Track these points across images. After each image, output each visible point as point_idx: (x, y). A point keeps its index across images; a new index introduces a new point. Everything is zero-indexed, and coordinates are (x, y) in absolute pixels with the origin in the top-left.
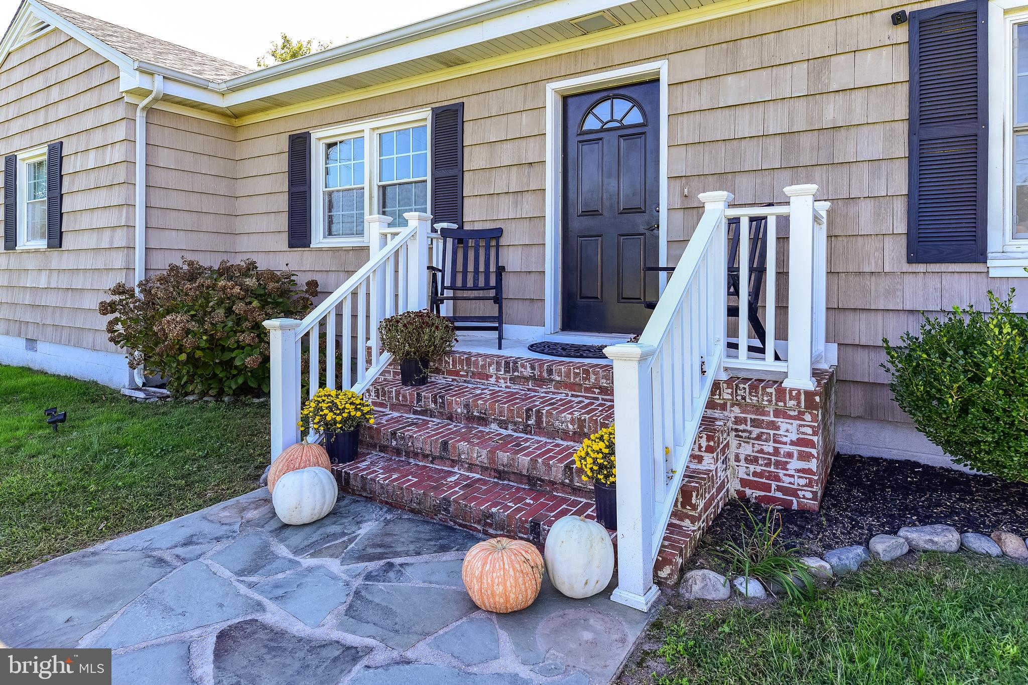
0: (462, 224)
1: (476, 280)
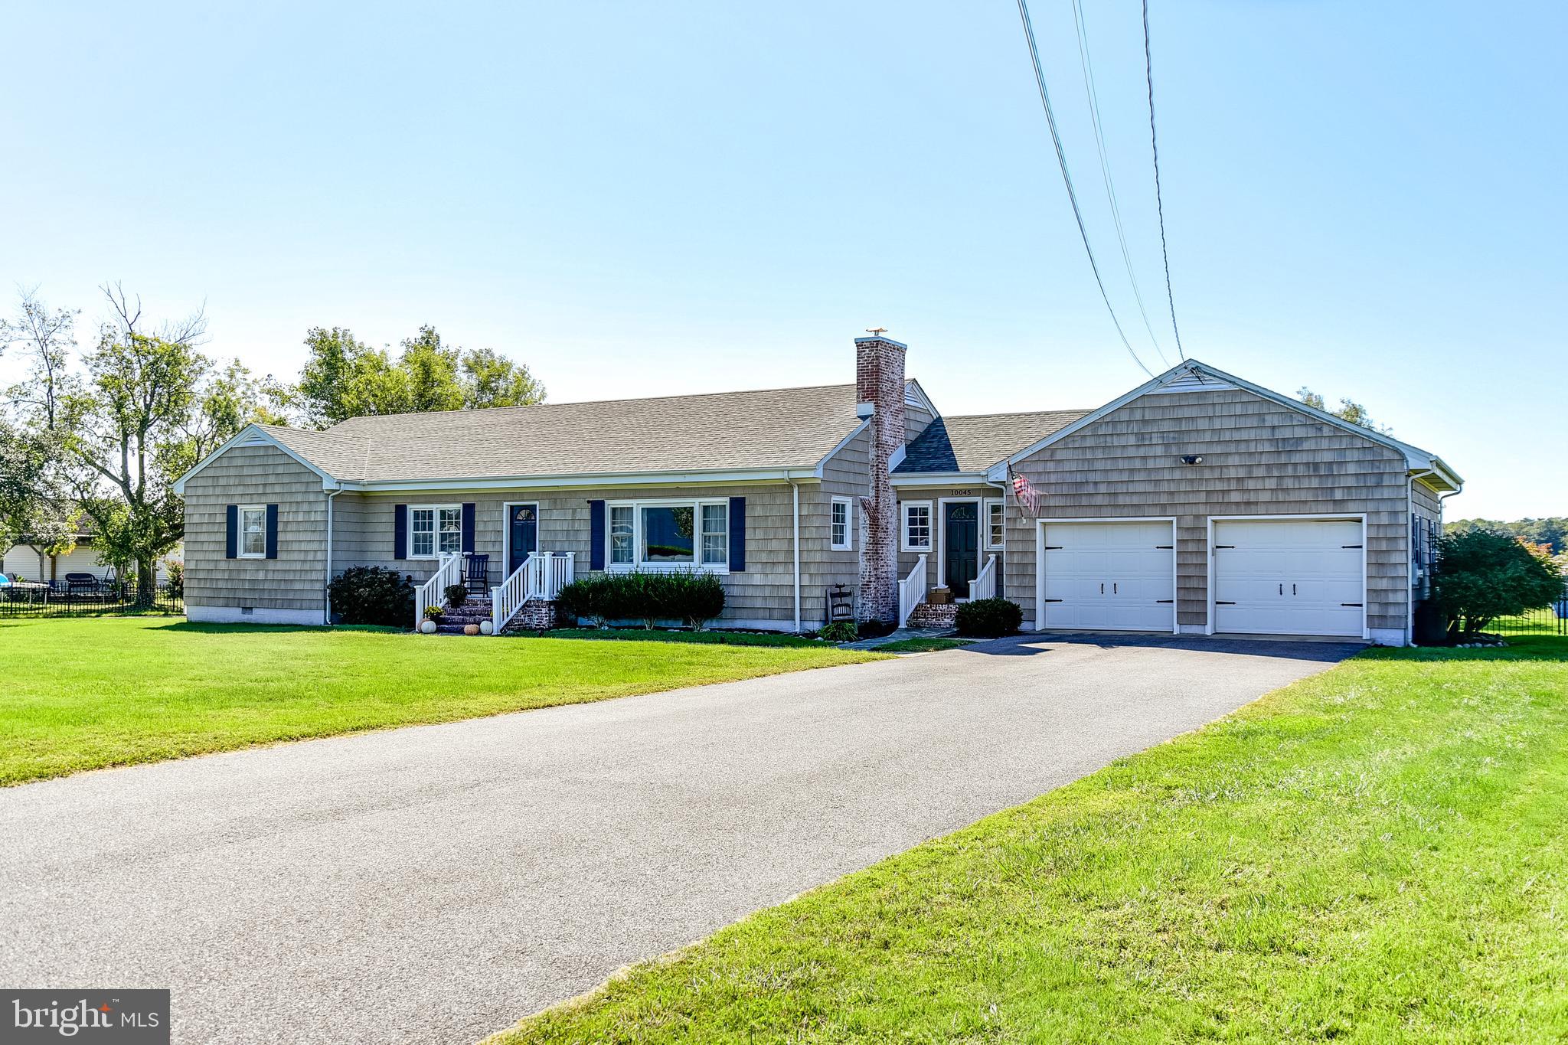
0: (474, 552)
1: (478, 575)
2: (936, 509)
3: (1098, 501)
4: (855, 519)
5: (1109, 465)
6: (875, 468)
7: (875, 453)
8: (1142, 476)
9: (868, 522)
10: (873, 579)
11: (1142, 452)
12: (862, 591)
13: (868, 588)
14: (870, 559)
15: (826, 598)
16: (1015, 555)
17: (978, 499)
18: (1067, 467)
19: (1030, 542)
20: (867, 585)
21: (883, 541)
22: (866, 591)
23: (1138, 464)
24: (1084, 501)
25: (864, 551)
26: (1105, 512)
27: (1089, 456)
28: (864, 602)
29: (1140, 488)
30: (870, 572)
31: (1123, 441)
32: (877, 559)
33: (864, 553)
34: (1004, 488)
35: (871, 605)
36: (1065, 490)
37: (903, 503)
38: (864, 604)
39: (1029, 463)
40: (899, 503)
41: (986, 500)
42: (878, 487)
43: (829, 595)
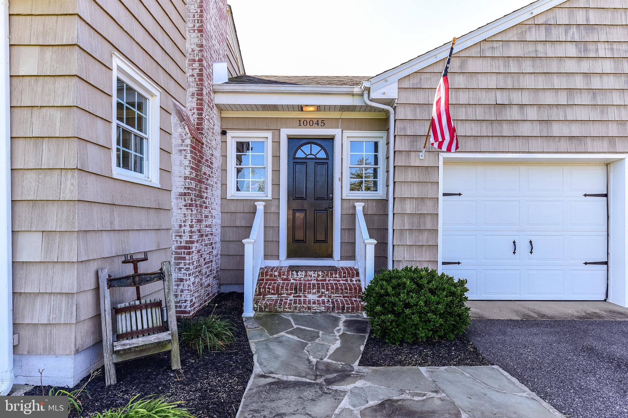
2: (277, 143)
3: (525, 129)
4: (165, 132)
5: (541, 82)
6: (196, 65)
7: (196, 41)
8: (585, 99)
9: (188, 142)
10: (195, 237)
11: (585, 67)
12: (176, 259)
13: (189, 253)
14: (191, 205)
15: (97, 289)
16: (408, 202)
17: (335, 132)
18: (483, 82)
19: (429, 186)
20: (185, 248)
21: (207, 180)
22: (184, 258)
23: (579, 82)
24: (506, 130)
25: (182, 191)
26: (534, 145)
27: (513, 68)
28: (181, 276)
29: (582, 114)
30: (191, 226)
31: (560, 51)
32: (201, 206)
33: (181, 194)
34: (391, 110)
35: (192, 279)
36: (480, 114)
37: (230, 134)
38: (181, 280)
39: (428, 76)
40: (224, 133)
41: (347, 133)
42: (201, 94)
43: (104, 284)
